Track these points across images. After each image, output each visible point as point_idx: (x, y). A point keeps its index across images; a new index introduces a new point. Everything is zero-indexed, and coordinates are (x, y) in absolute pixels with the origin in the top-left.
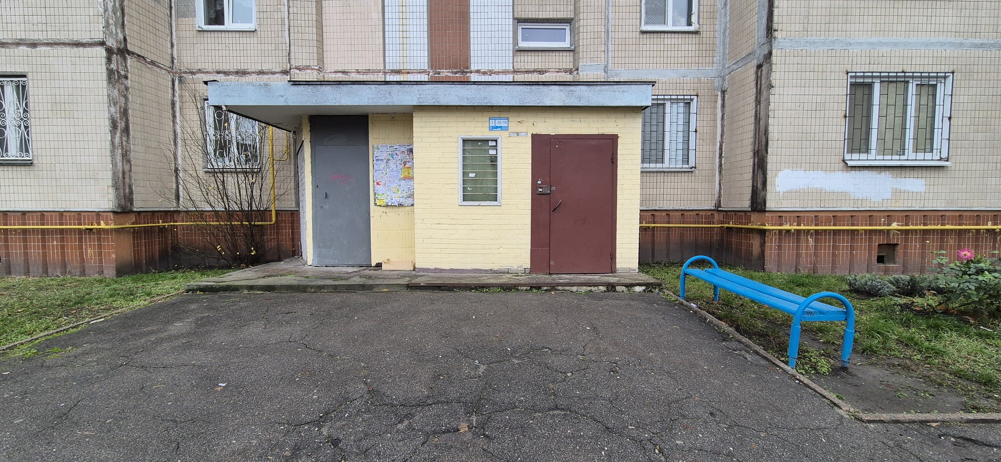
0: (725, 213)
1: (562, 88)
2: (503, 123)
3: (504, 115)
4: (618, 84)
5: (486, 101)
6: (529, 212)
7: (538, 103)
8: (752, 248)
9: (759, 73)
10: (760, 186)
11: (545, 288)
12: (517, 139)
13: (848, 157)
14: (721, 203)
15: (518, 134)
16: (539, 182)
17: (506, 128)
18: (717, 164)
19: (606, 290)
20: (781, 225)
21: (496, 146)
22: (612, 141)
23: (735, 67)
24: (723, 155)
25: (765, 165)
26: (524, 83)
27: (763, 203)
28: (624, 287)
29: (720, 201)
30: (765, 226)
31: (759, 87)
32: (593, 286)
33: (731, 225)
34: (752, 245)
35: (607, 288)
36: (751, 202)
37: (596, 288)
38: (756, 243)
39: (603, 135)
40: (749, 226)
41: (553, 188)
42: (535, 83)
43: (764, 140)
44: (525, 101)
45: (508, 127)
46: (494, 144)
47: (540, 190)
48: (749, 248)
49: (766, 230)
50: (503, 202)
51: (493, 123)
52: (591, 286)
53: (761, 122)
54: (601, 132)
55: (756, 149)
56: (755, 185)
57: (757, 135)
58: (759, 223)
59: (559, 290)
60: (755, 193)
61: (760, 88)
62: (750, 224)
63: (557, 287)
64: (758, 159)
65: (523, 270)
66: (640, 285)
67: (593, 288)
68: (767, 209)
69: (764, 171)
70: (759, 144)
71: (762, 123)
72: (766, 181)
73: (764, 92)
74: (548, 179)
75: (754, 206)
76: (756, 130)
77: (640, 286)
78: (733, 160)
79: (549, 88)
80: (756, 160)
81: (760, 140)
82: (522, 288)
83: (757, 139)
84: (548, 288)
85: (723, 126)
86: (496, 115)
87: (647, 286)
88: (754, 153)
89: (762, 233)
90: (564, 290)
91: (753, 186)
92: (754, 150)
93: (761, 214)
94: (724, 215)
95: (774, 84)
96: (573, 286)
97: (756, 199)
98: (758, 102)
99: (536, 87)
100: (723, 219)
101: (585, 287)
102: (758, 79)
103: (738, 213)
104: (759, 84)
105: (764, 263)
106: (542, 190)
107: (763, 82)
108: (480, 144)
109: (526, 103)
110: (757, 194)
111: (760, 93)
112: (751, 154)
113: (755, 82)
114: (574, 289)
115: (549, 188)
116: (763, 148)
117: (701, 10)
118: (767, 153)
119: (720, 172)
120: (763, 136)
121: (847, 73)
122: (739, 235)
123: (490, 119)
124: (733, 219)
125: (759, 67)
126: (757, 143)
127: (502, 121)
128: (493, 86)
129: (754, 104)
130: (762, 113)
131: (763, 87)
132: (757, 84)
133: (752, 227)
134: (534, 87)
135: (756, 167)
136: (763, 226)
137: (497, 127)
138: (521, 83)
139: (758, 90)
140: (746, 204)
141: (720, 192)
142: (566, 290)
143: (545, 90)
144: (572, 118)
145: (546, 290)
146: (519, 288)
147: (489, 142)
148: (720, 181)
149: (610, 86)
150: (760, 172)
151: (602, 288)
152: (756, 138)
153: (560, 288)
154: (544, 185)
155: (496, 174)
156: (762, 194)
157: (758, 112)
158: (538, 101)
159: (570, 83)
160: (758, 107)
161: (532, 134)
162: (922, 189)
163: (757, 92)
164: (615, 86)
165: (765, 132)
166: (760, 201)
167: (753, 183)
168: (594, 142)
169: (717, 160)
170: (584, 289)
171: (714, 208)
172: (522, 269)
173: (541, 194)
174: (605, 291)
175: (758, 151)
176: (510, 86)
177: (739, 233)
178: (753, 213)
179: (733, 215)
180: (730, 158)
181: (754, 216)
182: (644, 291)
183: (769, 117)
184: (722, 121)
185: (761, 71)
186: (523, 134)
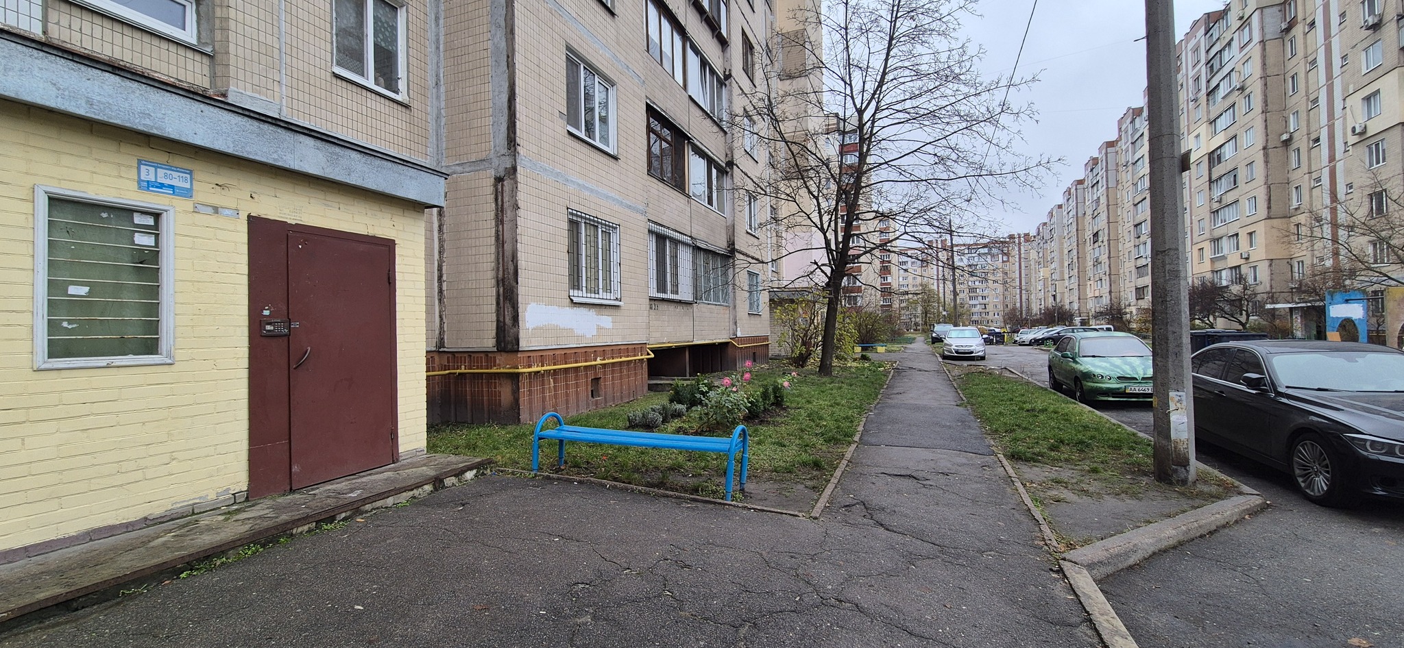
0: (450, 355)
1: (319, 143)
2: (178, 180)
3: (178, 162)
4: (405, 163)
5: (148, 122)
6: (244, 374)
7: (275, 160)
8: (500, 396)
9: (500, 187)
10: (508, 321)
11: (343, 515)
12: (213, 220)
13: (571, 291)
14: (444, 342)
15: (216, 210)
16: (266, 313)
17: (187, 193)
18: (436, 290)
19: (432, 489)
20: (530, 366)
21: (156, 226)
22: (386, 248)
23: (459, 169)
24: (444, 278)
25: (515, 296)
26: (247, 113)
27: (514, 342)
28: (453, 478)
29: (443, 339)
30: (518, 368)
31: (500, 203)
32: (415, 488)
33: (463, 370)
34: (500, 393)
35: (434, 485)
36: (497, 341)
37: (420, 489)
38: (505, 392)
39: (374, 237)
40: (494, 370)
41: (296, 325)
42: (270, 120)
43: (511, 268)
44: (248, 149)
45: (191, 189)
46: (150, 221)
47: (269, 327)
48: (495, 397)
49: (519, 373)
50: (179, 354)
51: (148, 173)
52: (412, 490)
53: (505, 245)
54: (372, 231)
55: (500, 276)
56: (502, 319)
57: (501, 260)
58: (508, 366)
59: (367, 512)
60: (501, 330)
61: (502, 205)
62: (495, 368)
63: (362, 508)
64: (504, 289)
65: (230, 498)
66: (470, 468)
67: (416, 492)
68: (520, 349)
69: (514, 303)
70: (504, 271)
71: (507, 247)
72: (518, 316)
73: (509, 212)
74: (285, 308)
75: (500, 345)
76: (498, 254)
77: (470, 470)
78: (463, 287)
79: (296, 137)
80: (501, 290)
81: (506, 267)
82: (300, 529)
83: (501, 265)
84: (348, 513)
85: (441, 241)
86: (161, 157)
87: (478, 468)
88: (498, 281)
89: (515, 377)
90: (375, 509)
91: (498, 321)
92: (497, 277)
93: (511, 356)
94: (448, 358)
95: (519, 205)
96: (388, 497)
97: (504, 337)
98: (499, 220)
99: (271, 128)
100: (448, 362)
101: (404, 494)
102: (498, 195)
103: (473, 355)
104: (500, 200)
105: (519, 413)
106: (272, 328)
107: (506, 199)
108: (105, 215)
109: (249, 153)
110: (504, 330)
111: (502, 211)
112: (493, 282)
113: (493, 196)
114: (390, 501)
115: (287, 324)
116: (511, 276)
117: (411, 79)
118: (517, 283)
119: (440, 300)
120: (510, 262)
121: (568, 208)
122: (478, 383)
123: (140, 162)
124: (465, 363)
125: (499, 180)
126: (501, 269)
127: (175, 174)
128: (168, 94)
129: (493, 223)
130: (507, 236)
131: (506, 205)
132: (496, 199)
133: (499, 371)
134: (265, 127)
135: (501, 298)
136: (514, 368)
137: (162, 186)
138: (240, 111)
139: (499, 207)
140: (489, 343)
141: (441, 327)
142: (377, 508)
143: (288, 138)
144: (325, 200)
145: (345, 519)
146: (294, 531)
147: (135, 215)
148: (440, 312)
149: (393, 164)
150: (508, 305)
151: (428, 488)
152: (499, 264)
153: (368, 507)
154: (277, 318)
155: (155, 291)
156: (513, 331)
157: (501, 233)
158: (275, 156)
159: (336, 141)
160: (501, 226)
161: (249, 217)
162: (610, 325)
163: (497, 209)
164: (400, 166)
165: (513, 258)
166: (510, 339)
167: (498, 316)
168: (362, 247)
169: (436, 284)
170: (404, 497)
171: (435, 349)
172: (227, 497)
173: (271, 336)
174: (431, 491)
175: (503, 280)
176: (211, 109)
177: (478, 379)
178: (499, 353)
179: (465, 357)
180: (458, 284)
181: (500, 358)
182: (476, 476)
183: (517, 241)
184: (439, 233)
185: (503, 185)
186: (227, 212)
